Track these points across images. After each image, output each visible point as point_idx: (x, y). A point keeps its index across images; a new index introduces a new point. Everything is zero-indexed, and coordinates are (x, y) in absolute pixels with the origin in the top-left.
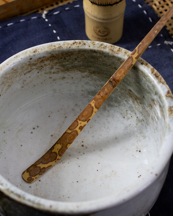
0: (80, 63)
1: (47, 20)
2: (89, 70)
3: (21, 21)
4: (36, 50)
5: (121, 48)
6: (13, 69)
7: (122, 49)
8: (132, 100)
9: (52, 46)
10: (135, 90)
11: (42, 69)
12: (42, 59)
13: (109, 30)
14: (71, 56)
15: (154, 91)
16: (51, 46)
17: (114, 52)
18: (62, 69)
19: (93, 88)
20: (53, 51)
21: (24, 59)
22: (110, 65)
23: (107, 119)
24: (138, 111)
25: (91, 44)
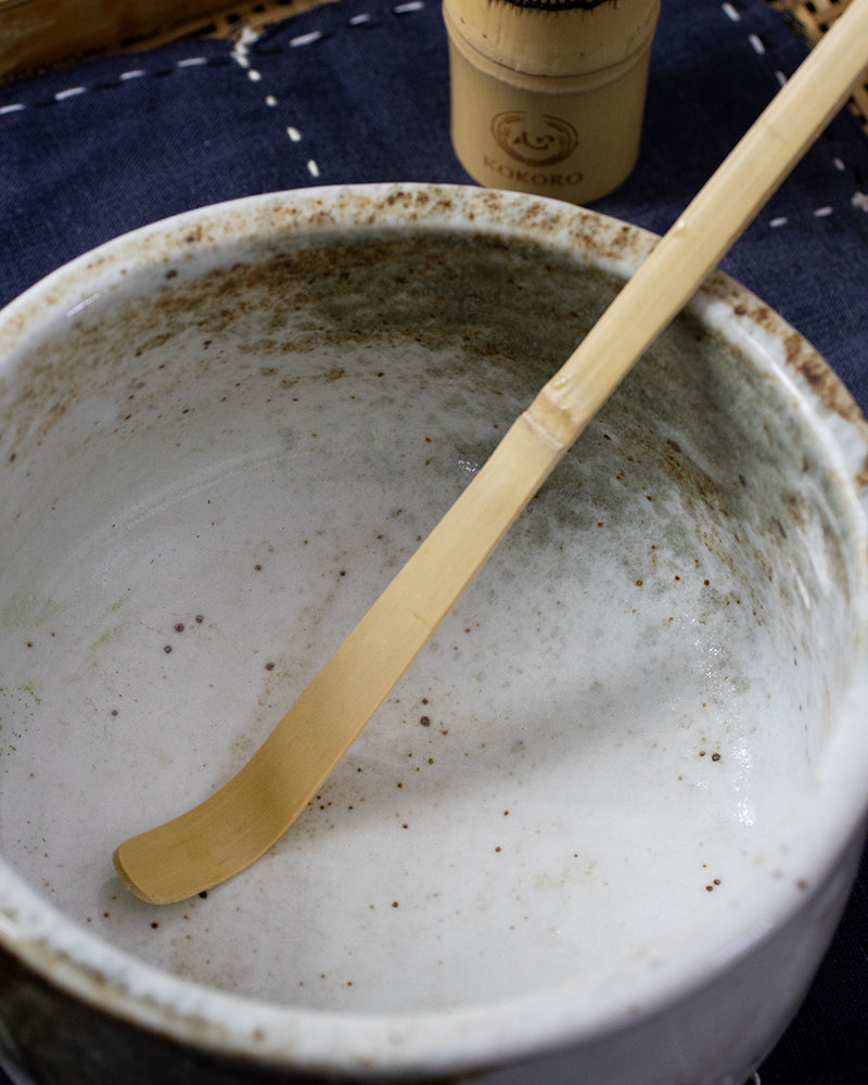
0: (422, 301)
1: (254, 76)
2: (467, 339)
3: (126, 76)
4: (200, 229)
5: (634, 229)
6: (78, 325)
7: (638, 232)
8: (681, 496)
9: (280, 212)
10: (697, 444)
11: (228, 327)
12: (228, 277)
13: (572, 134)
14: (378, 265)
15: (798, 455)
16: (276, 210)
17: (595, 250)
18: (330, 327)
19: (483, 431)
20: (287, 237)
21: (137, 276)
22: (574, 315)
23: (551, 590)
24: (709, 553)
25: (482, 204)
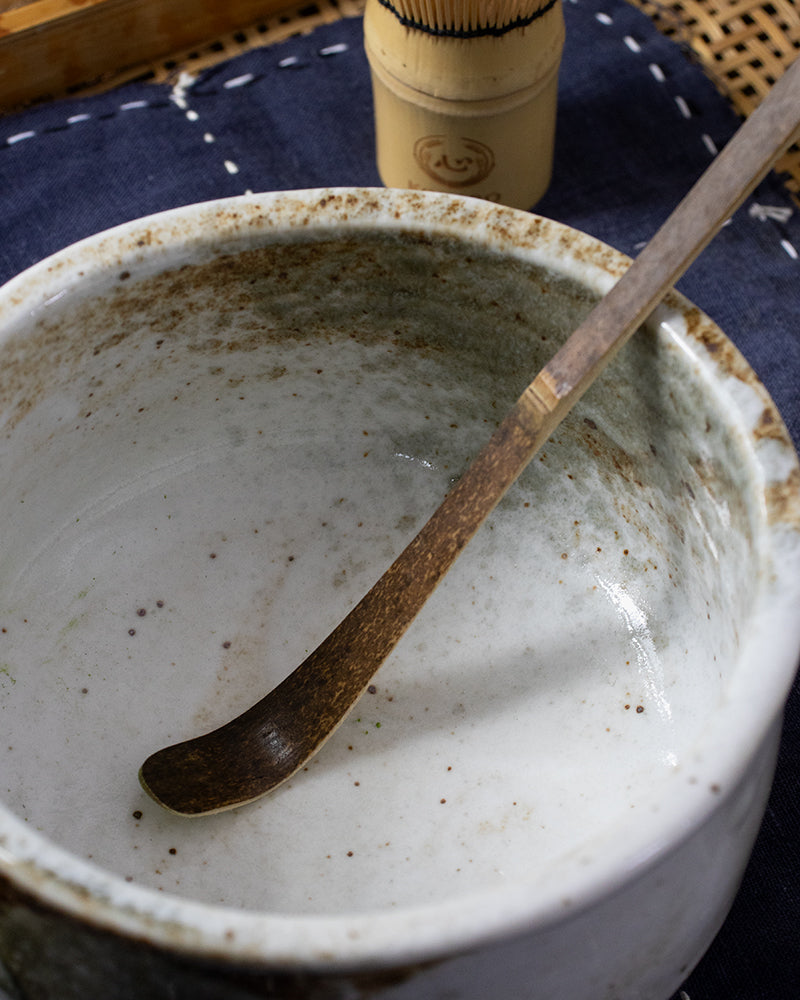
0: (356, 298)
1: (192, 116)
2: (397, 333)
3: (73, 120)
4: (149, 234)
5: (545, 221)
6: (41, 324)
7: (549, 224)
8: (599, 472)
9: (223, 216)
10: (611, 419)
11: (178, 327)
12: (177, 278)
13: (488, 154)
14: (314, 264)
15: (701, 417)
16: (219, 215)
17: (511, 242)
18: (271, 326)
19: (416, 422)
20: (229, 239)
21: (93, 278)
22: (494, 304)
23: (483, 567)
24: (628, 525)
25: (406, 203)
